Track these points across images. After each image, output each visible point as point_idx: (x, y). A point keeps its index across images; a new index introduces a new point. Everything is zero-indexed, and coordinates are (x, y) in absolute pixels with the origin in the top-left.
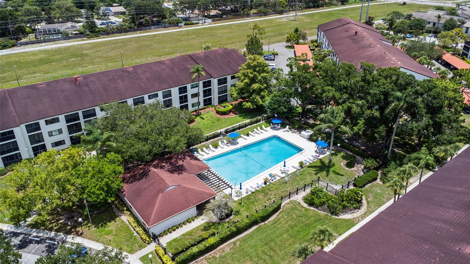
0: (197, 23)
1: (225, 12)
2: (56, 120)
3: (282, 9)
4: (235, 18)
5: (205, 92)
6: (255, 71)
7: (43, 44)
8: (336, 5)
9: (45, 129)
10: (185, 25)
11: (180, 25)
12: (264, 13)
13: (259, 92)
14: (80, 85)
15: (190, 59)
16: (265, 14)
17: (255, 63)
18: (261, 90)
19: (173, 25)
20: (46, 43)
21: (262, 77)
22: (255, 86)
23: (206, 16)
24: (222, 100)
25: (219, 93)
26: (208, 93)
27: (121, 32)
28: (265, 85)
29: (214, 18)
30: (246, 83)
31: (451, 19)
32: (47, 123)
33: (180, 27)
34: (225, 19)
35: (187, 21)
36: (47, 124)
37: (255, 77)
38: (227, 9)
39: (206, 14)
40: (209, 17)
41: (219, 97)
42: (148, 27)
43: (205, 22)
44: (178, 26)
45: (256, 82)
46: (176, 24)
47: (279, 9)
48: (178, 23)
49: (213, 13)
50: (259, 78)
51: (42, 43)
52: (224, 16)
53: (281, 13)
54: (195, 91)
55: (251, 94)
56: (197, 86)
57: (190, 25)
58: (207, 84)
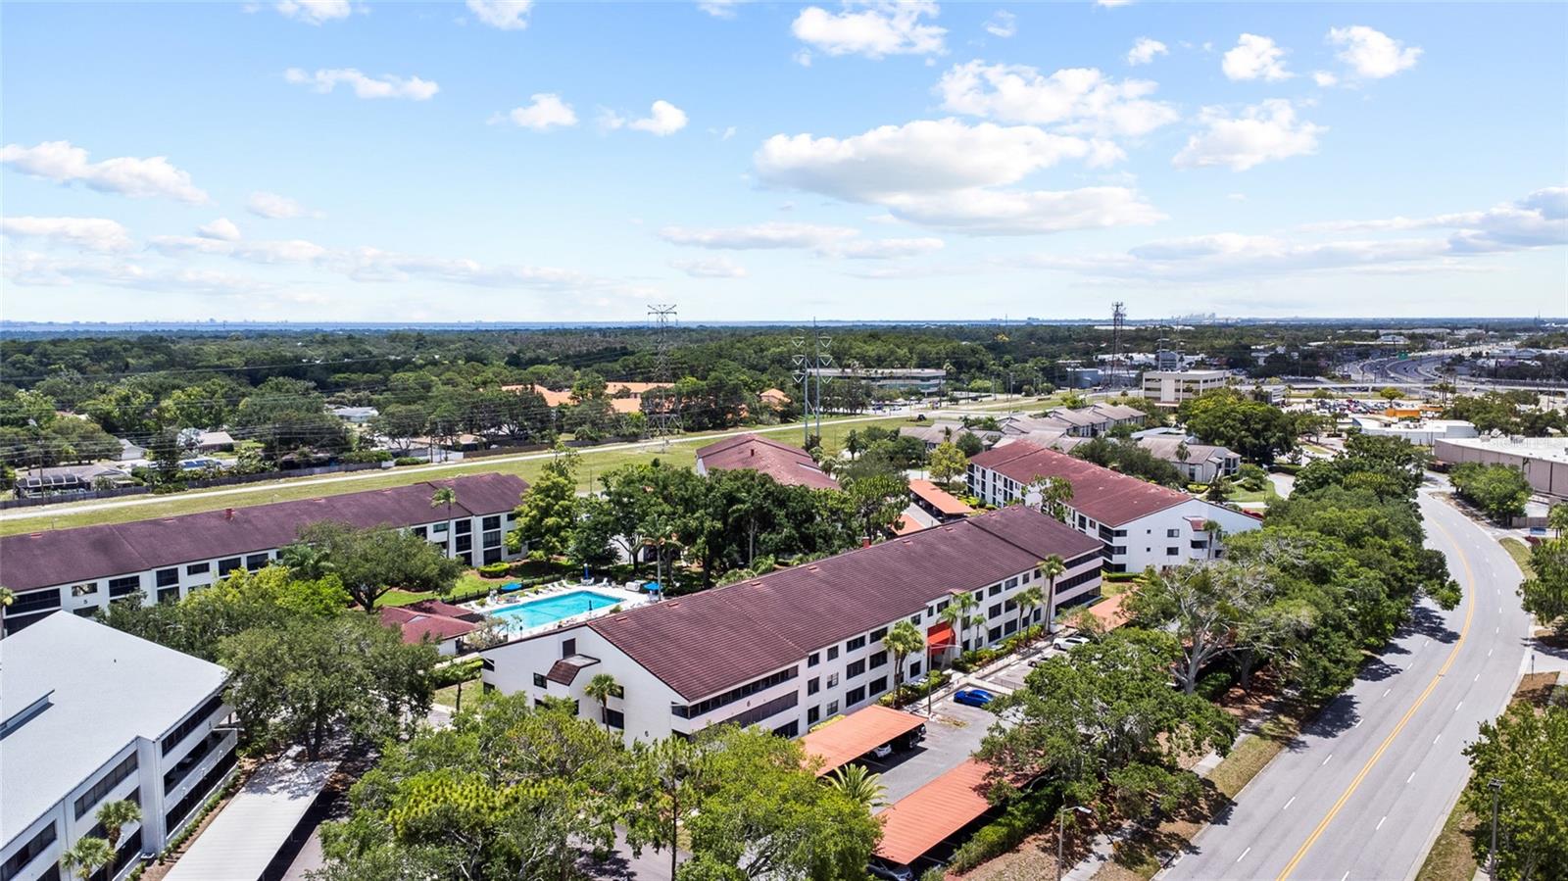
0: (428, 462)
1: (494, 439)
2: (205, 568)
3: (635, 430)
4: (521, 451)
5: (458, 540)
6: (548, 496)
7: (47, 506)
8: (769, 424)
9: (185, 581)
10: (397, 464)
11: (384, 464)
12: (591, 438)
13: (555, 531)
14: (236, 521)
15: (430, 488)
16: (595, 442)
17: (549, 483)
18: (559, 528)
19: (369, 465)
20: (54, 505)
21: (561, 506)
22: (550, 521)
23: (447, 448)
24: (491, 557)
25: (486, 544)
26: (464, 543)
27: (240, 482)
28: (567, 520)
29: (469, 450)
30: (533, 517)
31: (970, 436)
32: (192, 571)
33: (385, 469)
34: (496, 453)
35: (401, 457)
36: (189, 573)
37: (549, 506)
38: (500, 433)
39: (449, 443)
40: (456, 448)
41: (485, 552)
42: (307, 470)
43: (446, 459)
44: (380, 467)
45: (552, 516)
46: (376, 462)
47: (627, 430)
48: (380, 460)
49: (467, 439)
50: (556, 507)
51: (43, 504)
52: (494, 446)
53: (633, 438)
54: (441, 537)
55: (542, 536)
56: (445, 528)
57: (409, 464)
58: (464, 526)
